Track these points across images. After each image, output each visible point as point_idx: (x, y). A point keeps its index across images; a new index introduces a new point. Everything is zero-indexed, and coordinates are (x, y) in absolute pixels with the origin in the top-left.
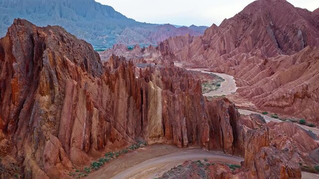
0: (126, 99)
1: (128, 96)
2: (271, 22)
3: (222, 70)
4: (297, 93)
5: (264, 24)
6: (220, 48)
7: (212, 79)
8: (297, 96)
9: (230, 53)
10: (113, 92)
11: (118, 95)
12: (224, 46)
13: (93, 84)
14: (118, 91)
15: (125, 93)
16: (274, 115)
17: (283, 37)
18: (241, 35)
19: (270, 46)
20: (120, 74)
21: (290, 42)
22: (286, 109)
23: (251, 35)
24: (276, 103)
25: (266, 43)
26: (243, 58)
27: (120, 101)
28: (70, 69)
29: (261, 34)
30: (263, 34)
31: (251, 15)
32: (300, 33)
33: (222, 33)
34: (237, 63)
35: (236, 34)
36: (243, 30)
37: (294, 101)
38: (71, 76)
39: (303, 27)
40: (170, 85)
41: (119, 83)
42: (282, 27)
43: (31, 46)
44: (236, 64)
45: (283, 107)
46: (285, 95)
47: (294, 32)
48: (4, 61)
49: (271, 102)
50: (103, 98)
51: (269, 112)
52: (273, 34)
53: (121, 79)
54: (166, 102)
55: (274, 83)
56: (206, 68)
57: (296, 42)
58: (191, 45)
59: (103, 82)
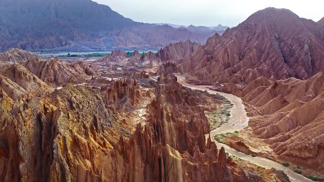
0: (142, 170)
1: (144, 165)
2: (276, 34)
3: (229, 90)
4: (321, 144)
5: (268, 35)
6: (223, 60)
7: (220, 103)
8: (321, 146)
9: (235, 66)
10: (128, 162)
11: (134, 165)
12: (228, 59)
13: (106, 157)
14: (134, 161)
15: (140, 162)
16: (296, 169)
17: (288, 50)
18: (245, 46)
19: (276, 60)
20: (135, 141)
21: (296, 56)
22: (310, 162)
23: (255, 47)
24: (298, 154)
25: (271, 56)
26: (249, 74)
27: (136, 173)
28: (82, 148)
29: (266, 46)
30: (268, 46)
31: (255, 25)
32: (306, 47)
33: (225, 43)
34: (242, 79)
35: (240, 45)
36: (247, 41)
37: (318, 152)
38: (82, 156)
39: (309, 41)
40: (184, 133)
41: (134, 151)
42: (288, 38)
43: (38, 130)
44: (242, 81)
45: (306, 159)
46: (307, 145)
47: (300, 45)
48: (9, 157)
49: (292, 152)
50: (118, 174)
51: (290, 163)
52: (278, 48)
53: (136, 146)
54: (187, 174)
55: (290, 121)
56: (210, 85)
57: (303, 57)
58: (193, 55)
59: (117, 152)
